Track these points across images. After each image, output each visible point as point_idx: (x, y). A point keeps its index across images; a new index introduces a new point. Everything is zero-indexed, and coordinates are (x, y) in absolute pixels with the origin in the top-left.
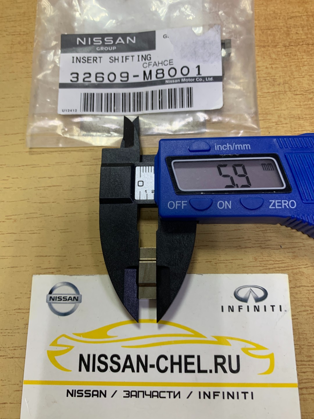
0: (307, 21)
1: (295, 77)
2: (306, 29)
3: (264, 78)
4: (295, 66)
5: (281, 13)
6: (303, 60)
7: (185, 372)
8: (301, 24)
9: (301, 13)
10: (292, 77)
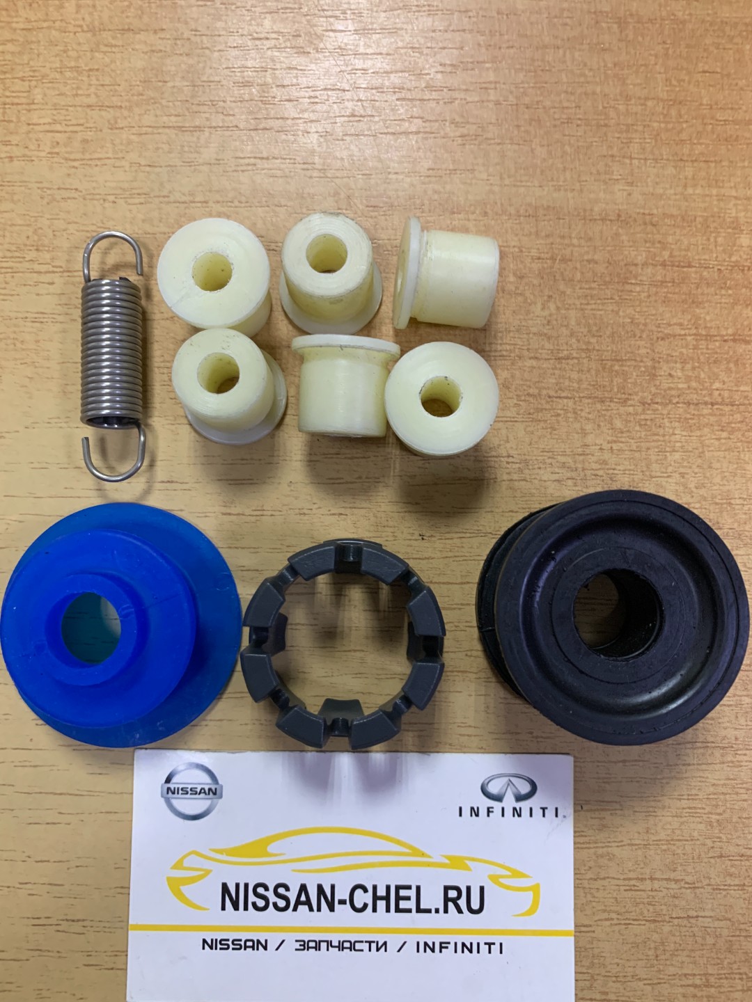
0: (693, 349)
1: (653, 474)
2: (689, 366)
3: (592, 472)
4: (657, 450)
5: (645, 325)
6: (673, 438)
7: (396, 912)
8: (681, 353)
9: (684, 329)
10: (647, 473)
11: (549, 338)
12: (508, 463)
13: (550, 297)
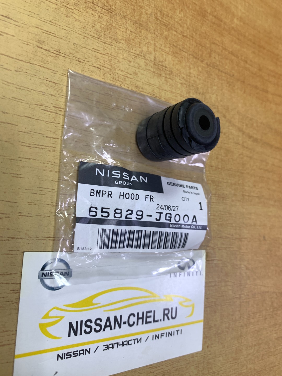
11: (181, 26)
12: (165, 70)
13: (182, 10)
